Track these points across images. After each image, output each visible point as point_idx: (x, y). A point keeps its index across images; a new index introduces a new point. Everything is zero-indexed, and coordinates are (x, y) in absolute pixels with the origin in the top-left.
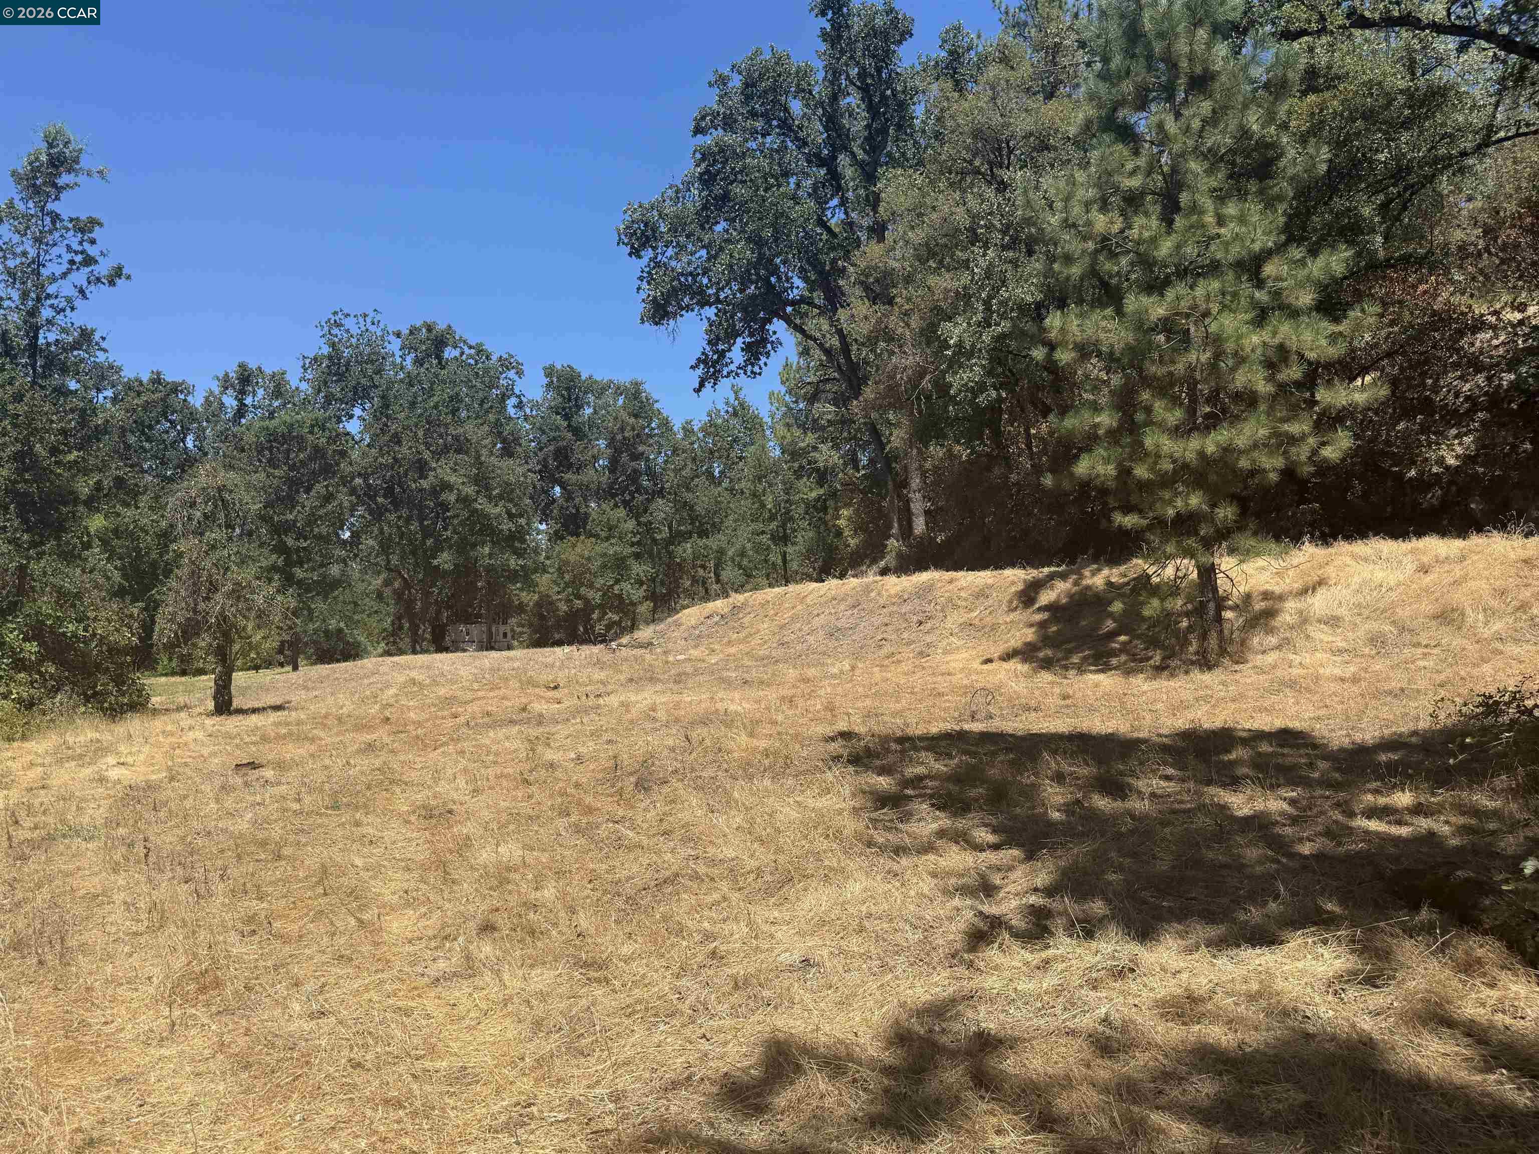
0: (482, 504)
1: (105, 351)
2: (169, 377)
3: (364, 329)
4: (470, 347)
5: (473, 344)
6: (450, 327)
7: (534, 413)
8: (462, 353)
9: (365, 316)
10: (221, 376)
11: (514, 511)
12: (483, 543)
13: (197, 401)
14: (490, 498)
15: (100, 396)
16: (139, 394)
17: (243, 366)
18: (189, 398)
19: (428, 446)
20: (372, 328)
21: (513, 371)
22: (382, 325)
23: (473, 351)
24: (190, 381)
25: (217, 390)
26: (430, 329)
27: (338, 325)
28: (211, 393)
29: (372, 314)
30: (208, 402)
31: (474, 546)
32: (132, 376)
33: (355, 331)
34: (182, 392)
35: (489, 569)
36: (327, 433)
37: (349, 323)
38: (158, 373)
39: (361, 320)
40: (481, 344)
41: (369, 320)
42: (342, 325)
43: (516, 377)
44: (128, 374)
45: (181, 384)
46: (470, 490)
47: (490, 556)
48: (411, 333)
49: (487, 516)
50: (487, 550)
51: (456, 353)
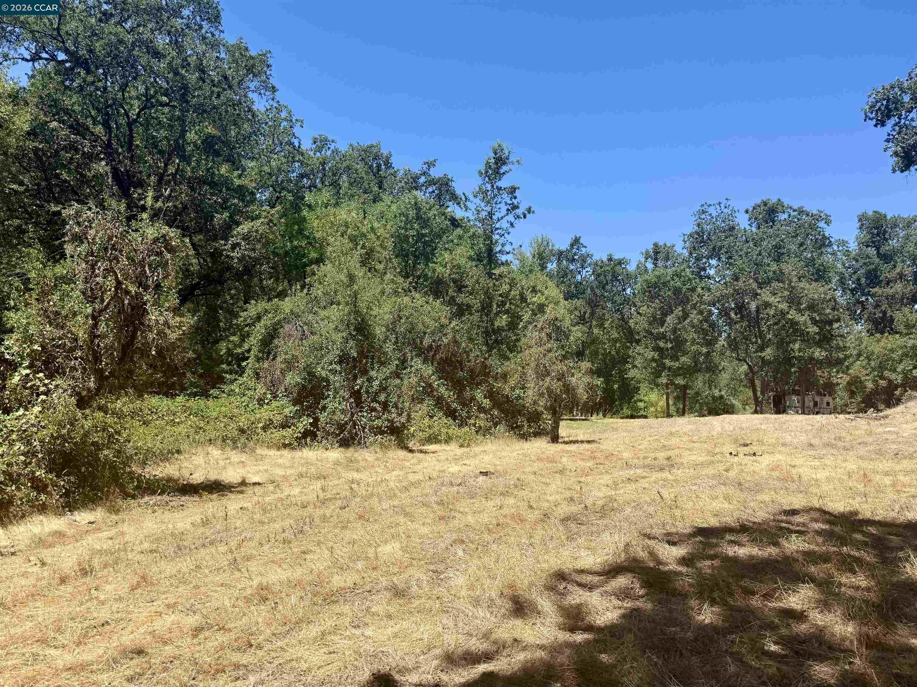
0: (793, 314)
1: (586, 247)
2: (616, 257)
3: (720, 212)
4: (794, 211)
5: (795, 207)
6: (779, 200)
7: (841, 248)
8: (789, 216)
9: (720, 204)
10: (644, 251)
11: (818, 318)
12: (795, 341)
13: (631, 268)
14: (799, 311)
15: (584, 271)
16: (601, 267)
17: (656, 245)
18: (628, 267)
19: (756, 280)
20: (726, 211)
21: (823, 222)
22: (731, 208)
23: (796, 213)
24: (628, 257)
25: (643, 260)
26: (765, 205)
27: (704, 212)
28: (640, 262)
29: (724, 202)
30: (638, 267)
31: (788, 343)
32: (598, 259)
33: (714, 214)
34: (623, 263)
35: (799, 359)
36: (682, 279)
37: (712, 211)
38: (611, 255)
39: (718, 207)
40: (802, 207)
41: (722, 206)
42: (707, 212)
43: (825, 226)
44: (596, 257)
45: (623, 260)
46: (784, 306)
47: (800, 350)
48: (754, 208)
49: (797, 323)
50: (797, 346)
51: (786, 216)
